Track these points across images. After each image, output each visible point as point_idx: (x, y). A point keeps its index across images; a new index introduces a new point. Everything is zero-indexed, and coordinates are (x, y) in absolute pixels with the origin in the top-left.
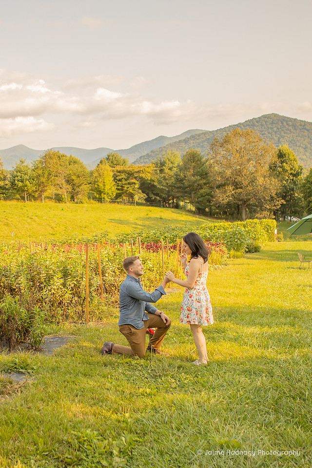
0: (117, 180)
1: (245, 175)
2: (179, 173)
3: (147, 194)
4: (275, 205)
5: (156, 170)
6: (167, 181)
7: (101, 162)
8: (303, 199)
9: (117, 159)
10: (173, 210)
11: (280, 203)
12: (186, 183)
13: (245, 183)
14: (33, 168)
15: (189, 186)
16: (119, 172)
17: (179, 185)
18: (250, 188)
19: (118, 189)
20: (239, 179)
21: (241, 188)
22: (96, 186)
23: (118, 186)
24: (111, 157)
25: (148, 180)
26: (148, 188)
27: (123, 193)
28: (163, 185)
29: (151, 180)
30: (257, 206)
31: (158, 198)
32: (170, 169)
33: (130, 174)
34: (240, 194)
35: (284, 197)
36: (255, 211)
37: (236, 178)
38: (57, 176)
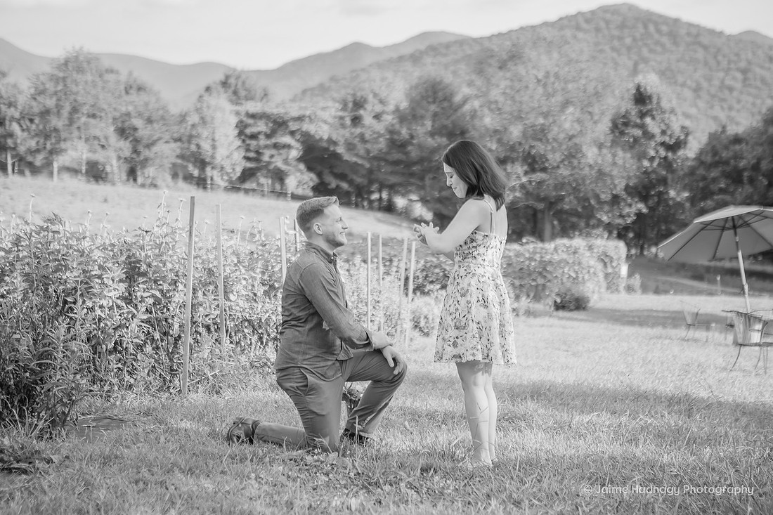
0: (246, 136)
1: (555, 140)
2: (397, 127)
3: (319, 175)
4: (622, 216)
5: (342, 118)
6: (368, 146)
7: (208, 89)
8: (688, 205)
9: (247, 86)
10: (380, 215)
11: (634, 210)
12: (414, 153)
13: (554, 158)
14: (32, 91)
15: (421, 161)
16: (253, 116)
17: (396, 156)
18: (564, 172)
19: (247, 159)
20: (540, 148)
21: (544, 170)
22: (193, 148)
23: (248, 150)
24: (232, 81)
25: (321, 139)
26: (322, 160)
27: (258, 169)
28: (357, 155)
29: (330, 141)
30: (579, 216)
31: (345, 186)
32: (377, 117)
33: (279, 124)
34: (540, 183)
35: (644, 198)
36: (574, 227)
37: (532, 147)
38: (94, 116)
